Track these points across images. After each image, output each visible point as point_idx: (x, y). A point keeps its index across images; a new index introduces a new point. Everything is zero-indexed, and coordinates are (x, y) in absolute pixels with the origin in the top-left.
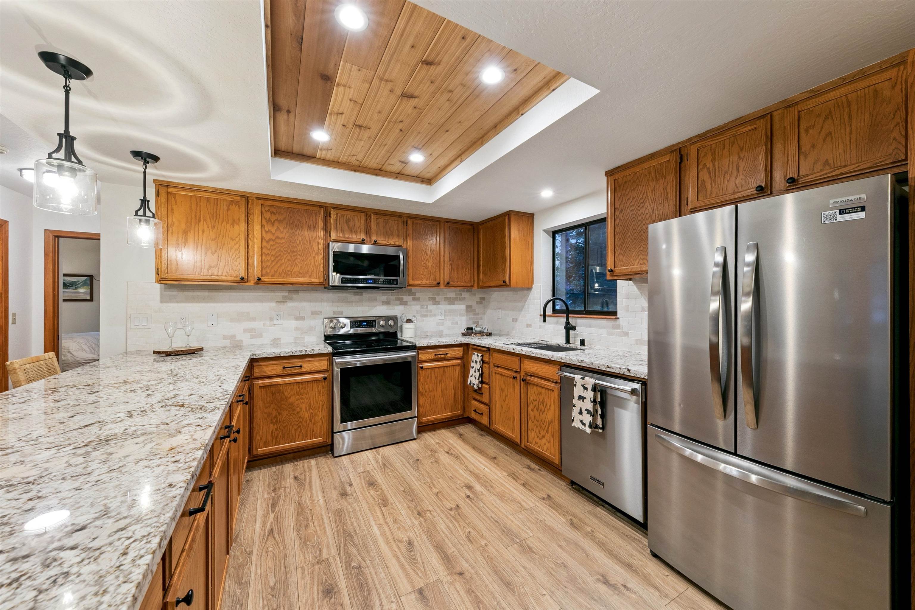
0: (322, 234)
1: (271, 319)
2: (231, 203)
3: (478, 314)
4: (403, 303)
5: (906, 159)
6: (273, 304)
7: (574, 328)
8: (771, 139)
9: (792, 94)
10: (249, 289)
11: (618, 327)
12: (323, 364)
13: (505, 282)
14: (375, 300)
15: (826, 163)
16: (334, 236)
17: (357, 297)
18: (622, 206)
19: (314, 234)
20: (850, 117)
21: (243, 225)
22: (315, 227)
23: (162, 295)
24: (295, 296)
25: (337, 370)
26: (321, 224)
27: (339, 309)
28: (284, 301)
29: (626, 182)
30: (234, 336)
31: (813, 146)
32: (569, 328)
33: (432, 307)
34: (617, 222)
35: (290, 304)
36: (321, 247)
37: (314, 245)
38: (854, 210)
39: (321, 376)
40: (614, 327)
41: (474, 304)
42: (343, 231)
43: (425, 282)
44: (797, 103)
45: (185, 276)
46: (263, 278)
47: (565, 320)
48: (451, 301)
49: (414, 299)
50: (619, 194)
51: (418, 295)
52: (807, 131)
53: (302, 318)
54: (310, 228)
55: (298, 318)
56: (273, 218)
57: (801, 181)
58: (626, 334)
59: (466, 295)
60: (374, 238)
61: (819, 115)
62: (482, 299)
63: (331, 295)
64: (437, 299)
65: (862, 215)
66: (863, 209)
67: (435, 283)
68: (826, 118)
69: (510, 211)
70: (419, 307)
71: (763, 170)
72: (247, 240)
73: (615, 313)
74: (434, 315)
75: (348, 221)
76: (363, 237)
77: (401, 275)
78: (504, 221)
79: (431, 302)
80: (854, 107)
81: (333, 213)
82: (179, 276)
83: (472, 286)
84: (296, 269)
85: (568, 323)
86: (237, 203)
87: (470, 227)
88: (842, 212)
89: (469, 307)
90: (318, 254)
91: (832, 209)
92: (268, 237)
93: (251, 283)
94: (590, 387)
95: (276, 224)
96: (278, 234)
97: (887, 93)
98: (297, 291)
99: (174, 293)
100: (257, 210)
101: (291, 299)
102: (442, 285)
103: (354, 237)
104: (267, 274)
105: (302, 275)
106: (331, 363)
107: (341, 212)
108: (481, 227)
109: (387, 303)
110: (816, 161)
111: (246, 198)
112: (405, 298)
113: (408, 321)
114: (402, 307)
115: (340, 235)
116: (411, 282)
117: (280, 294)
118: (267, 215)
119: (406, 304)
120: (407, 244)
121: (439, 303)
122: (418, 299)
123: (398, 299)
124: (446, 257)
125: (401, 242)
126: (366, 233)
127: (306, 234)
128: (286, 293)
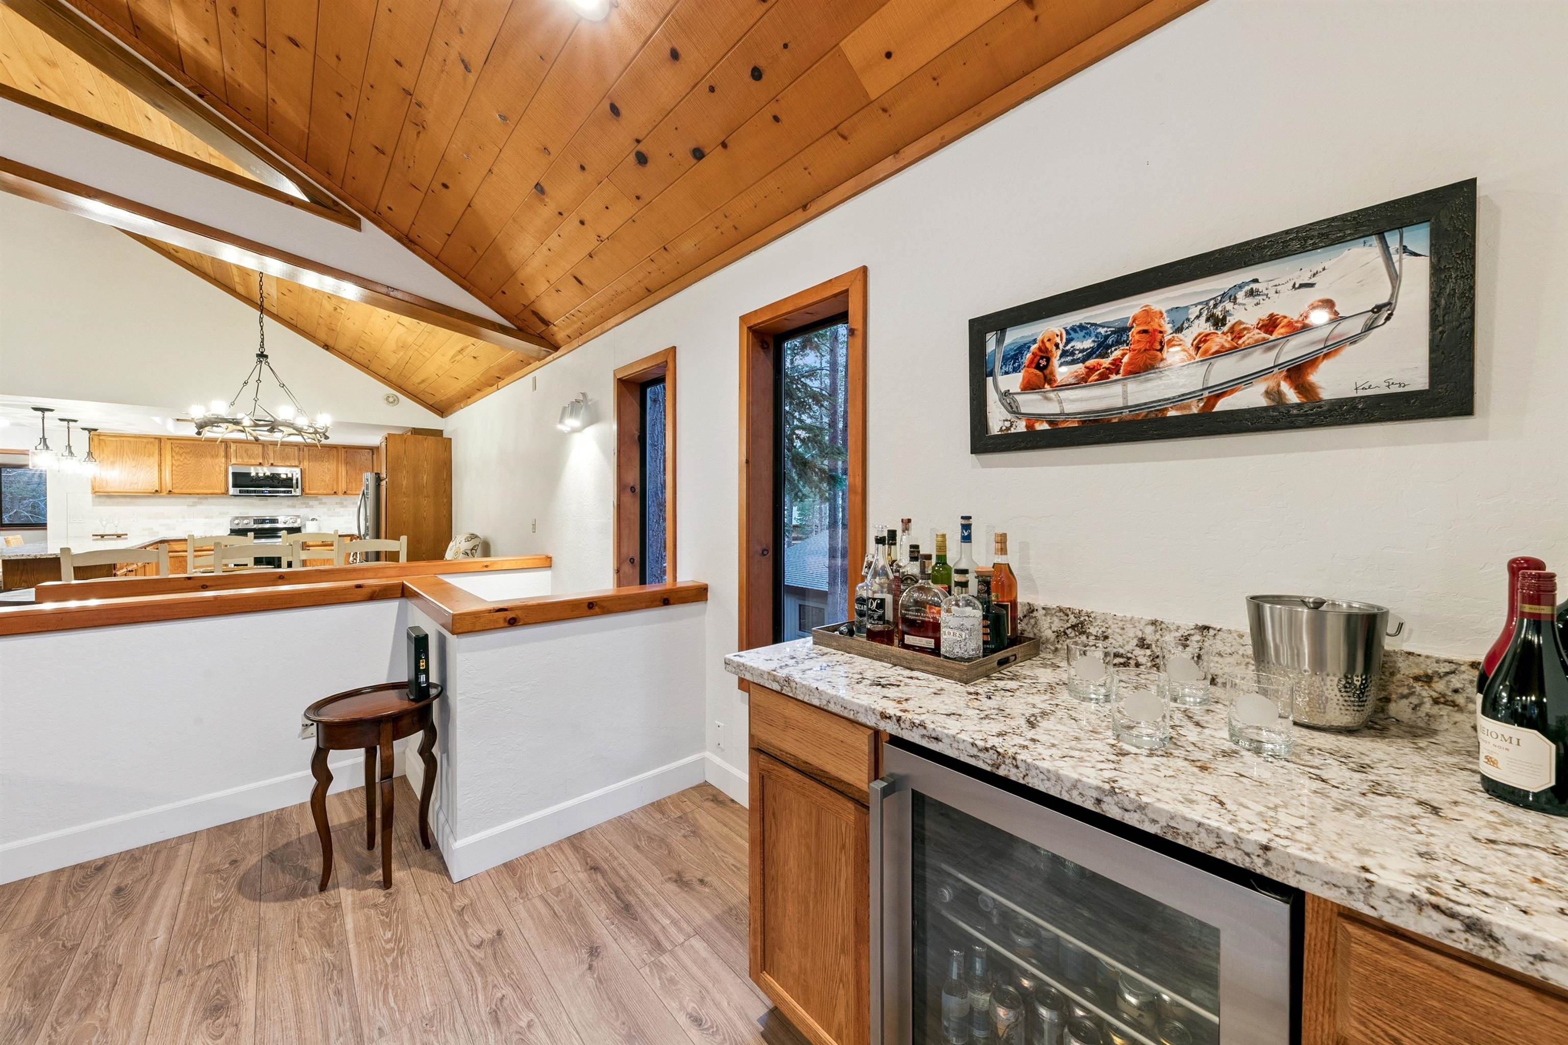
0: (223, 460)
1: (184, 517)
2: (148, 443)
4: (308, 506)
6: (185, 507)
10: (163, 497)
14: (281, 504)
16: (233, 461)
21: (156, 456)
22: (216, 456)
23: (93, 501)
24: (204, 501)
26: (222, 453)
28: (194, 505)
33: (339, 509)
35: (198, 507)
36: (222, 468)
37: (217, 468)
42: (242, 458)
43: (321, 492)
45: (113, 490)
46: (174, 491)
51: (324, 500)
53: (212, 517)
54: (213, 456)
56: (181, 451)
60: (269, 462)
64: (345, 503)
67: (333, 492)
70: (325, 510)
72: (160, 466)
75: (246, 451)
76: (261, 461)
77: (295, 486)
82: (108, 490)
84: (201, 484)
86: (152, 443)
90: (220, 473)
92: (176, 463)
93: (164, 494)
95: (184, 455)
96: (186, 461)
98: (207, 498)
99: (103, 500)
100: (167, 447)
101: (201, 503)
102: (340, 494)
103: (253, 461)
104: (177, 487)
105: (206, 487)
107: (239, 445)
109: (293, 506)
111: (159, 439)
112: (311, 503)
113: (313, 520)
114: (308, 510)
115: (240, 461)
116: (307, 491)
117: (190, 500)
118: (177, 449)
119: (312, 507)
120: (301, 466)
121: (346, 506)
122: (325, 503)
123: (304, 503)
124: (344, 473)
125: (297, 464)
126: (264, 458)
127: (209, 460)
128: (196, 500)
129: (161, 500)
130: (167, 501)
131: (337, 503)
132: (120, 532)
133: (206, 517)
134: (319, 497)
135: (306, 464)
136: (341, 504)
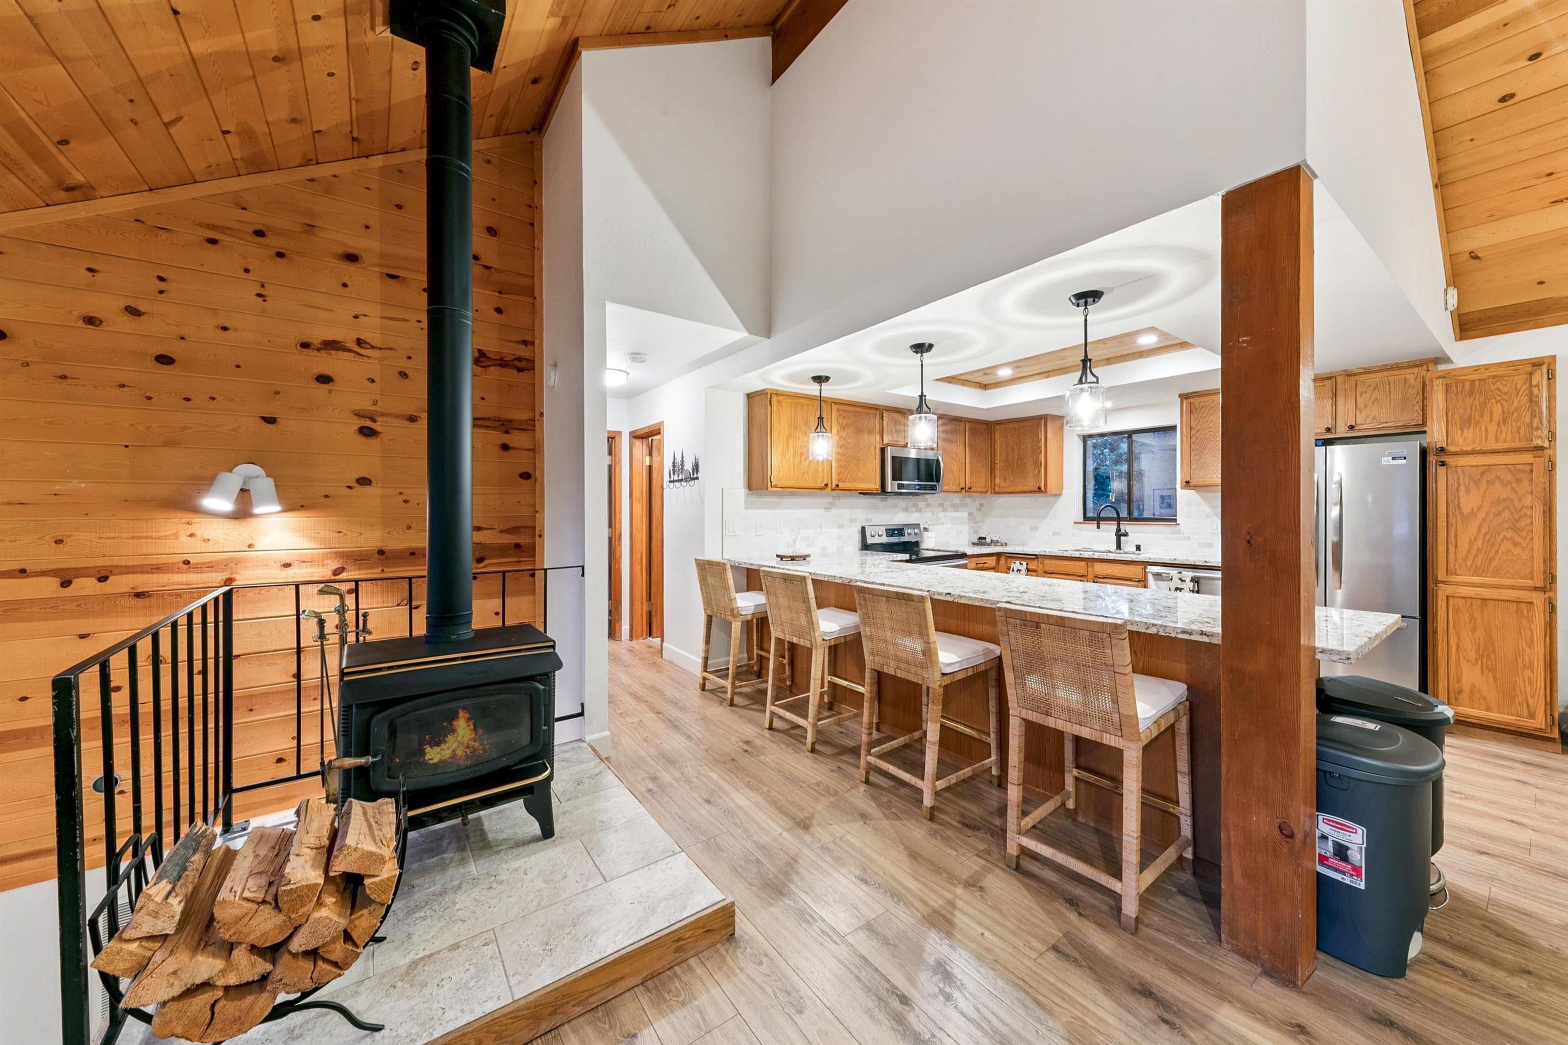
0: (877, 437)
3: (978, 522)
5: (1424, 423)
7: (1126, 535)
8: (1335, 395)
9: (1352, 367)
11: (1179, 532)
13: (1039, 488)
15: (1374, 418)
16: (886, 440)
17: (883, 503)
18: (1199, 427)
19: (872, 439)
20: (1390, 391)
27: (869, 516)
29: (1203, 407)
31: (1366, 406)
32: (1119, 535)
34: (1193, 440)
36: (877, 451)
38: (1400, 458)
40: (1173, 533)
41: (974, 511)
43: (951, 487)
44: (1355, 375)
46: (839, 484)
47: (1115, 527)
48: (956, 508)
50: (1196, 416)
52: (1361, 394)
55: (841, 526)
56: (845, 422)
57: (1357, 428)
58: (1188, 538)
59: (968, 501)
61: (1370, 386)
62: (982, 505)
63: (867, 501)
65: (1404, 462)
66: (1405, 458)
67: (959, 490)
68: (1375, 388)
69: (1047, 415)
70: (930, 514)
71: (1330, 416)
73: (1175, 520)
74: (943, 523)
78: (1038, 425)
79: (940, 509)
80: (1392, 385)
81: (886, 416)
83: (987, 492)
85: (1118, 530)
87: (985, 426)
88: (1394, 459)
89: (970, 514)
91: (1388, 456)
92: (841, 442)
94: (1188, 580)
97: (1412, 381)
99: (754, 499)
100: (834, 415)
102: (964, 490)
104: (841, 480)
107: (891, 414)
108: (997, 427)
110: (1368, 416)
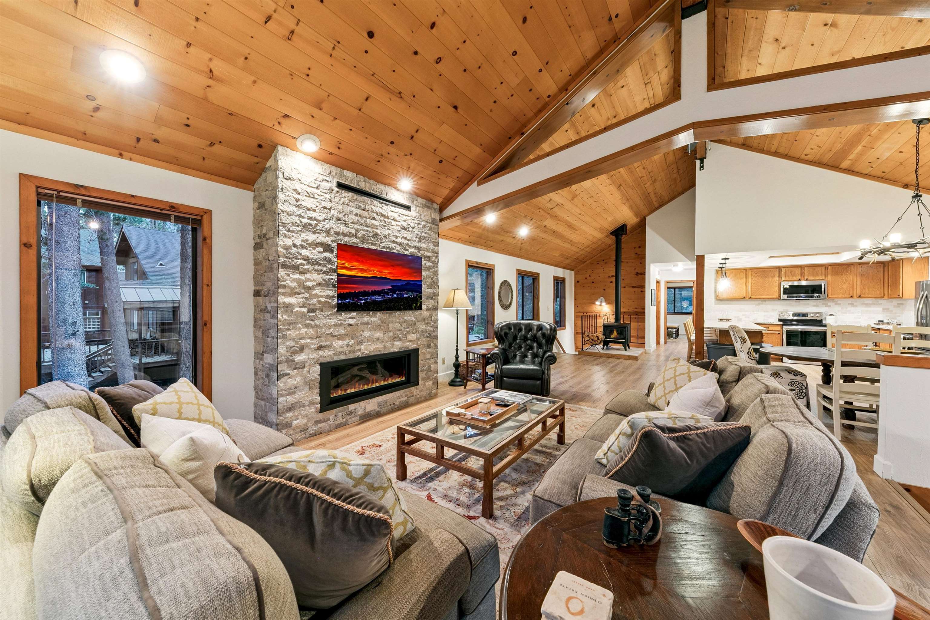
0: (778, 279)
1: (753, 311)
2: (740, 272)
4: (827, 306)
10: (747, 300)
12: (779, 328)
13: (899, 296)
16: (783, 279)
17: (797, 303)
19: (774, 279)
21: (744, 279)
22: (774, 276)
24: (764, 303)
25: (784, 330)
26: (777, 275)
27: (786, 308)
28: (759, 304)
30: (738, 317)
33: (850, 308)
35: (761, 306)
36: (777, 284)
37: (774, 284)
39: (777, 332)
42: (788, 276)
43: (840, 296)
46: (752, 297)
49: (835, 304)
53: (767, 312)
54: (772, 277)
56: (756, 275)
60: (806, 278)
63: (783, 302)
64: (855, 304)
67: (850, 296)
70: (839, 308)
72: (746, 284)
74: (854, 313)
75: (791, 272)
76: (800, 278)
77: (823, 293)
78: (900, 263)
81: (784, 270)
83: (882, 297)
84: (765, 293)
86: (743, 272)
90: (776, 286)
92: (754, 282)
95: (758, 277)
96: (758, 281)
98: (765, 301)
100: (750, 273)
101: (762, 304)
102: (855, 297)
103: (795, 278)
104: (753, 295)
105: (768, 295)
106: (782, 328)
107: (787, 269)
109: (816, 306)
111: (745, 269)
112: (829, 304)
113: (831, 315)
114: (827, 308)
115: (787, 278)
116: (830, 296)
117: (757, 302)
118: (754, 275)
119: (830, 306)
120: (826, 279)
121: (856, 306)
122: (840, 304)
123: (824, 304)
124: (859, 282)
125: (823, 278)
126: (801, 276)
127: (770, 279)
128: (760, 302)
129: (746, 302)
130: (748, 302)
131: (849, 304)
132: (728, 318)
133: (765, 312)
134: (836, 300)
135: (830, 278)
136: (852, 305)
